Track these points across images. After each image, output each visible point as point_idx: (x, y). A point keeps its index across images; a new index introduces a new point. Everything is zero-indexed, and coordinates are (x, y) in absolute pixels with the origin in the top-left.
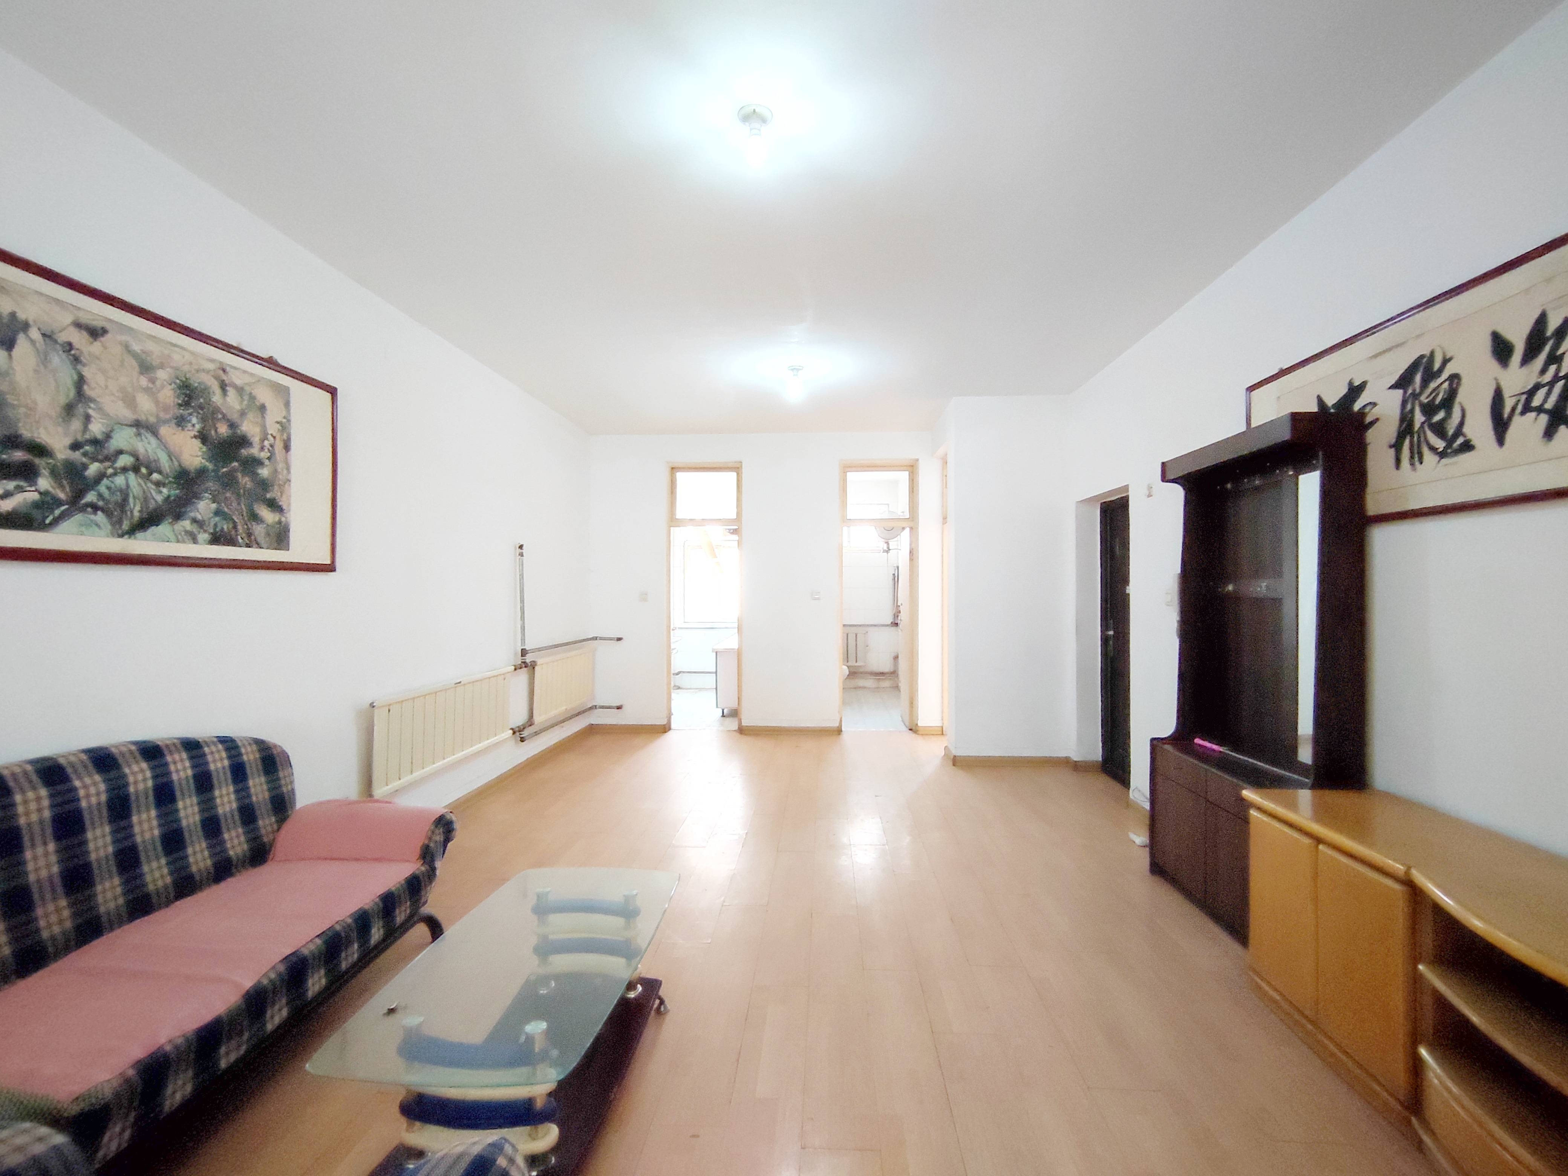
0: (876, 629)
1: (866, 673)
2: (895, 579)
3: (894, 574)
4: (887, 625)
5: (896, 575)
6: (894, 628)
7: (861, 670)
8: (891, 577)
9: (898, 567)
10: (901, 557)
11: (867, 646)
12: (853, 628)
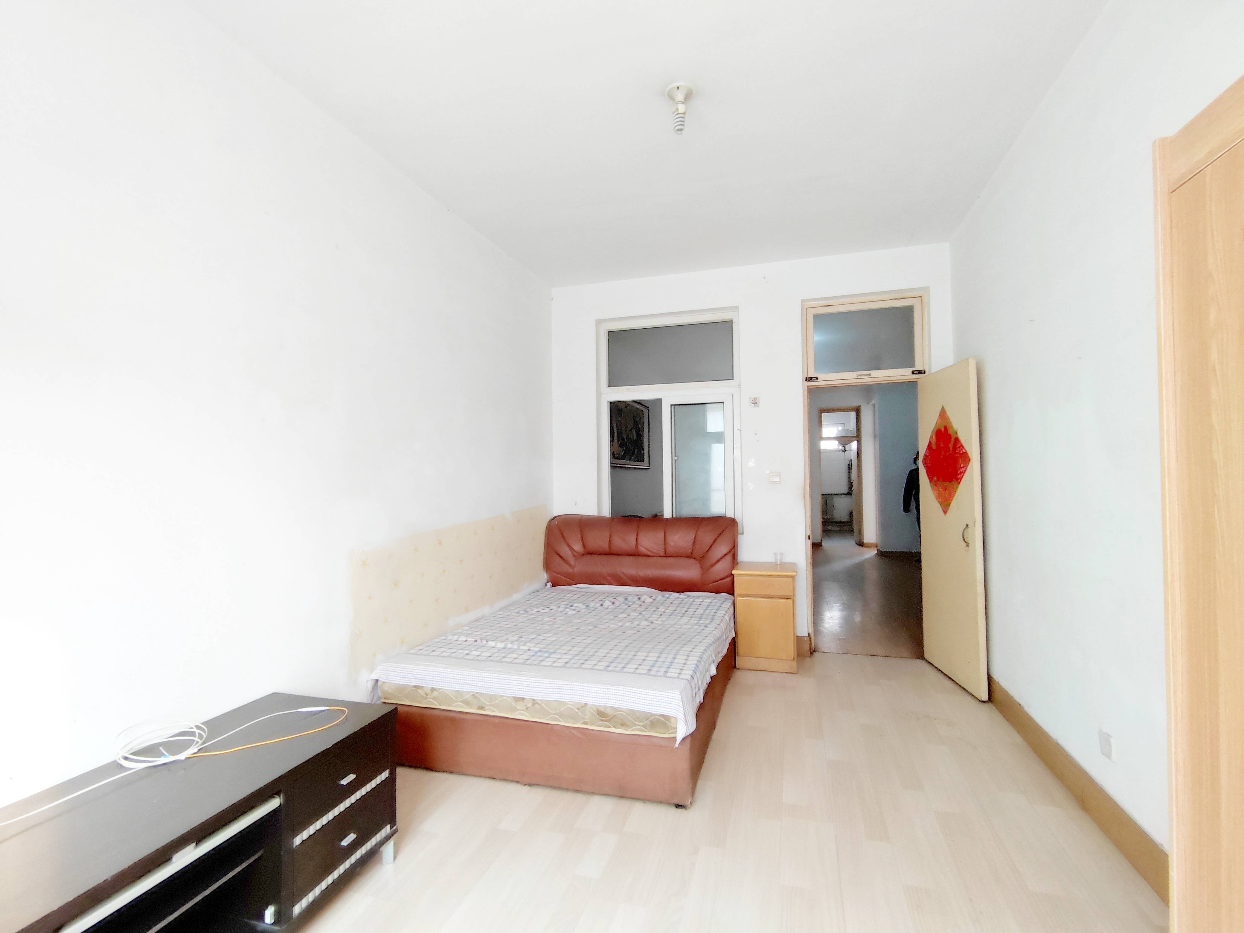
0: (838, 496)
1: (834, 522)
2: (850, 467)
4: (845, 494)
6: (848, 496)
8: (847, 466)
9: (851, 460)
10: (853, 455)
11: (834, 507)
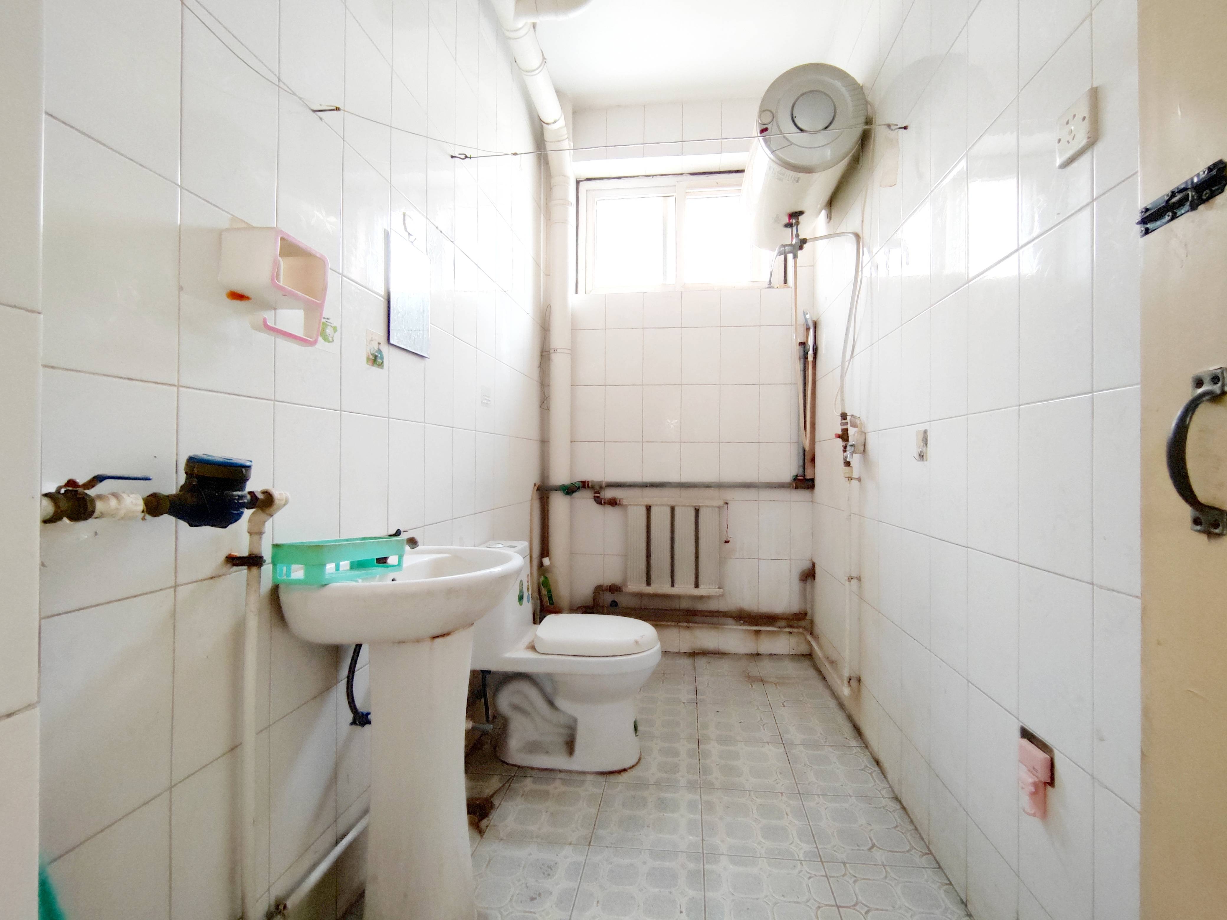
0: (751, 494)
1: (725, 614)
2: (808, 355)
3: (803, 344)
4: (781, 486)
5: (811, 343)
6: (801, 495)
7: (713, 606)
8: (797, 351)
11: (727, 542)
12: (685, 493)
